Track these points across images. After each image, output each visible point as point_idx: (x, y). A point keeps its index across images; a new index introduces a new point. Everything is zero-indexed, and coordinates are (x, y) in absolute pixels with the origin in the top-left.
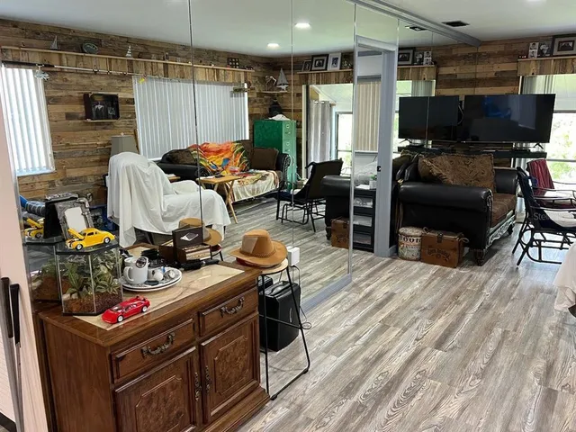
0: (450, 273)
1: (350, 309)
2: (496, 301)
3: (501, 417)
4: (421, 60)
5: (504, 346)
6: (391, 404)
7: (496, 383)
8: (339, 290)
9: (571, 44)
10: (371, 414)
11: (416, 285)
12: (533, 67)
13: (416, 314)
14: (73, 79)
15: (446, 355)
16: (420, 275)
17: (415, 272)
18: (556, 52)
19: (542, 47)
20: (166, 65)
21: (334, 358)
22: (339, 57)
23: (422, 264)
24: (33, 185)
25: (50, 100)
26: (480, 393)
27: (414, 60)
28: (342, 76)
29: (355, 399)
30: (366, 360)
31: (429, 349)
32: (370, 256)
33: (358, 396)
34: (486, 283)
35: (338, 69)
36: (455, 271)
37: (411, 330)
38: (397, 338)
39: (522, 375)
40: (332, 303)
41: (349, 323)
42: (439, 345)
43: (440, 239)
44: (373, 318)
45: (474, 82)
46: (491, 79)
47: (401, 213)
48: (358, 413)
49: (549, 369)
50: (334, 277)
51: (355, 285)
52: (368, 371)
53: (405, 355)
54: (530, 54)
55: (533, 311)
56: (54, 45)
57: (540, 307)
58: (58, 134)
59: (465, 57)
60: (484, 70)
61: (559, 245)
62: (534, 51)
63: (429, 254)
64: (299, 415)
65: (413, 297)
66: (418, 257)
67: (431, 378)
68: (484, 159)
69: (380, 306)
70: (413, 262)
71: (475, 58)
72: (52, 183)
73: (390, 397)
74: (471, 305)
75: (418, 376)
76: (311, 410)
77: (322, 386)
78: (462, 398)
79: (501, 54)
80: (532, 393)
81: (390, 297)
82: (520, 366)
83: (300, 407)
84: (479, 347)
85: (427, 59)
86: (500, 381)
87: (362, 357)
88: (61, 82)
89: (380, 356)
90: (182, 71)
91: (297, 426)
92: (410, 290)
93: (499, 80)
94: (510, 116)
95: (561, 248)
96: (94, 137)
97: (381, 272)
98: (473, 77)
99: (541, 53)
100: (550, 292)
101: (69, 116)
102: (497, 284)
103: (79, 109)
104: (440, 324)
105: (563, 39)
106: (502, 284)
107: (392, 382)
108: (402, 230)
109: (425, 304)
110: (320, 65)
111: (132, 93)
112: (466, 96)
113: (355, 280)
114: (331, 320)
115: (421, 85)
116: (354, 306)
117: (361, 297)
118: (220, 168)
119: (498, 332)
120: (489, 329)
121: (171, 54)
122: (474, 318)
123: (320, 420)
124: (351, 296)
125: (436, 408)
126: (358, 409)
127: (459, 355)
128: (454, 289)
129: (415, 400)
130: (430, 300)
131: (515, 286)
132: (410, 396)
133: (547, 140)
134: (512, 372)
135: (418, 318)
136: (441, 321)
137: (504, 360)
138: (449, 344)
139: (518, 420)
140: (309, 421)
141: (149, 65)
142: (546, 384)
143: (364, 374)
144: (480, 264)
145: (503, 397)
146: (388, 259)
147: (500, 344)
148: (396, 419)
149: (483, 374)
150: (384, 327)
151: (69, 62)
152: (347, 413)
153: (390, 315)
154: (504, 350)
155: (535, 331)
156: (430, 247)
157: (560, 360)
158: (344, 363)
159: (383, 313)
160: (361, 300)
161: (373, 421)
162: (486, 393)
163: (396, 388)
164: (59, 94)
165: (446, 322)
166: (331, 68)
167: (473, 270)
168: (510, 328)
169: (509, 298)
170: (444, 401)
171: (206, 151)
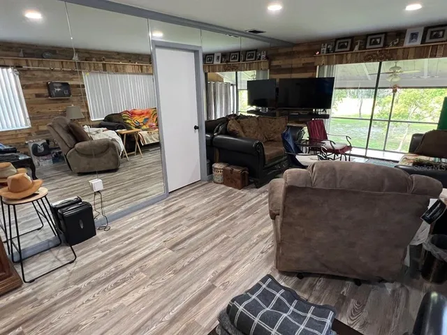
0: (234, 193)
4: (260, 57)
5: (215, 249)
9: (346, 44)
12: (323, 60)
14: (39, 74)
15: (171, 254)
18: (337, 50)
19: (329, 46)
20: (104, 65)
21: (100, 253)
22: (220, 55)
23: (222, 187)
24: (17, 135)
25: (24, 87)
27: (256, 57)
28: (222, 67)
29: (79, 286)
30: (117, 256)
31: (165, 249)
33: (84, 284)
34: (249, 200)
35: (219, 63)
36: (239, 191)
39: (205, 272)
41: (135, 227)
43: (232, 171)
44: (154, 224)
45: (291, 70)
46: (300, 68)
52: (109, 264)
53: (144, 253)
54: (322, 51)
56: (21, 54)
58: (32, 106)
59: (286, 54)
60: (297, 62)
62: (324, 49)
67: (145, 271)
68: (282, 119)
70: (218, 185)
71: (290, 55)
72: (30, 134)
73: (104, 285)
77: (71, 273)
79: (306, 52)
80: (197, 287)
81: (180, 209)
84: (197, 249)
85: (263, 56)
88: (30, 76)
90: (116, 67)
93: (305, 68)
96: (57, 108)
98: (290, 66)
99: (328, 51)
101: (38, 96)
103: (44, 91)
105: (342, 41)
107: (117, 273)
110: (210, 60)
111: (83, 81)
115: (261, 72)
116: (152, 215)
118: (141, 124)
119: (223, 237)
120: (219, 235)
121: (107, 58)
126: (75, 293)
127: (179, 255)
128: (226, 204)
133: (329, 107)
134: (200, 270)
137: (204, 259)
138: (181, 246)
141: (92, 65)
142: (212, 281)
143: (105, 266)
144: (257, 187)
146: (206, 182)
147: (214, 247)
149: (179, 271)
150: (153, 231)
151: (33, 64)
153: (166, 223)
156: (227, 176)
157: (241, 262)
163: (114, 279)
164: (30, 83)
166: (216, 62)
167: (251, 191)
171: (132, 114)
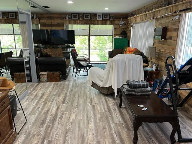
0: (58, 83)
1: (32, 101)
2: (73, 88)
3: (85, 115)
5: (80, 98)
6: (57, 122)
7: (81, 107)
8: (25, 96)
9: (76, 16)
10: (53, 127)
11: (50, 89)
12: (68, 22)
13: (53, 97)
15: (66, 105)
16: (50, 86)
17: (48, 85)
19: (69, 16)
21: (33, 116)
23: (49, 83)
26: (78, 111)
29: (46, 124)
30: (44, 113)
31: (61, 105)
32: (31, 83)
33: (47, 123)
34: (69, 84)
35: (1, 18)
36: (59, 83)
37: (54, 101)
38: (51, 104)
39: (86, 104)
40: (24, 100)
41: (33, 105)
42: (63, 103)
43: (53, 74)
44: (41, 101)
46: (56, 25)
47: (39, 68)
48: (49, 127)
49: (91, 100)
50: (21, 93)
51: (30, 93)
52: (46, 116)
53: (55, 109)
54: (66, 18)
55: (83, 88)
57: (84, 87)
59: (48, 17)
60: (54, 22)
61: (83, 71)
62: (67, 17)
63: (50, 79)
64: (30, 135)
65: (50, 93)
66: (47, 81)
67: (65, 111)
68: (60, 49)
69: (41, 97)
70: (46, 83)
73: (56, 120)
74: (67, 91)
75: (51, 116)
76: (33, 132)
77: (33, 125)
78: (75, 114)
79: (58, 18)
80: (90, 107)
81: (43, 94)
82: (85, 102)
83: (29, 133)
84: (74, 100)
85: (35, 17)
86: (82, 107)
87: (42, 113)
89: (48, 111)
91: (31, 139)
92: (48, 91)
93: (59, 25)
94: (60, 36)
95: (84, 72)
97: (37, 88)
98: (51, 24)
99: (69, 18)
100: (85, 83)
102: (72, 84)
104: (61, 98)
106: (73, 84)
107: (55, 116)
108: (41, 73)
109: (55, 93)
112: (50, 30)
113: (29, 92)
114: (27, 106)
116: (33, 99)
117: (34, 96)
119: (77, 95)
120: (74, 95)
122: (69, 93)
123: (37, 134)
124: (30, 97)
125: (69, 118)
126: (48, 127)
127: (70, 104)
128: (61, 87)
129: (63, 118)
130: (56, 92)
131: (76, 83)
132: (61, 118)
133: (74, 43)
134: (84, 104)
135: (54, 98)
136: (61, 97)
137: (81, 102)
138: (66, 102)
139: (89, 114)
140: (34, 136)
142: (92, 104)
143: (46, 117)
144: (65, 79)
145: (84, 110)
146: (37, 83)
147: (78, 98)
148: (60, 125)
149: (77, 107)
150: (45, 103)
152: (45, 129)
153: (46, 99)
154: (80, 99)
155: (85, 93)
156: (51, 77)
157: (93, 98)
158: (38, 116)
159: (43, 99)
160: (34, 97)
161: (54, 128)
162: (80, 111)
163: (57, 118)
165: (63, 96)
167: (64, 81)
168: (79, 94)
169: (76, 87)
170: (71, 116)
